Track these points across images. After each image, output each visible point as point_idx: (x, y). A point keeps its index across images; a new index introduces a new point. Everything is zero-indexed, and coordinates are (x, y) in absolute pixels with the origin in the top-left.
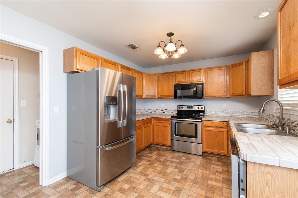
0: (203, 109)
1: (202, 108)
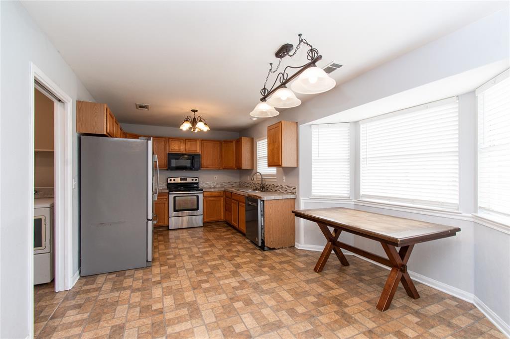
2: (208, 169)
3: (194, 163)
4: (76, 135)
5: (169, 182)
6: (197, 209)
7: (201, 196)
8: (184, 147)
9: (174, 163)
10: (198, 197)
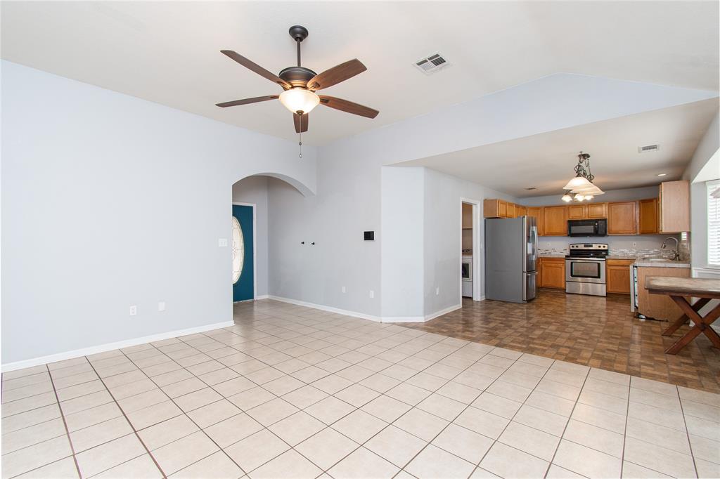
0: (606, 248)
1: (604, 247)
2: (617, 234)
3: (599, 228)
4: (483, 219)
5: (572, 248)
6: (599, 277)
7: (603, 265)
8: (587, 210)
9: (575, 229)
10: (599, 264)
